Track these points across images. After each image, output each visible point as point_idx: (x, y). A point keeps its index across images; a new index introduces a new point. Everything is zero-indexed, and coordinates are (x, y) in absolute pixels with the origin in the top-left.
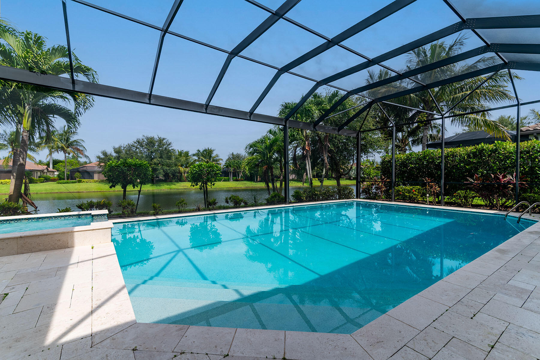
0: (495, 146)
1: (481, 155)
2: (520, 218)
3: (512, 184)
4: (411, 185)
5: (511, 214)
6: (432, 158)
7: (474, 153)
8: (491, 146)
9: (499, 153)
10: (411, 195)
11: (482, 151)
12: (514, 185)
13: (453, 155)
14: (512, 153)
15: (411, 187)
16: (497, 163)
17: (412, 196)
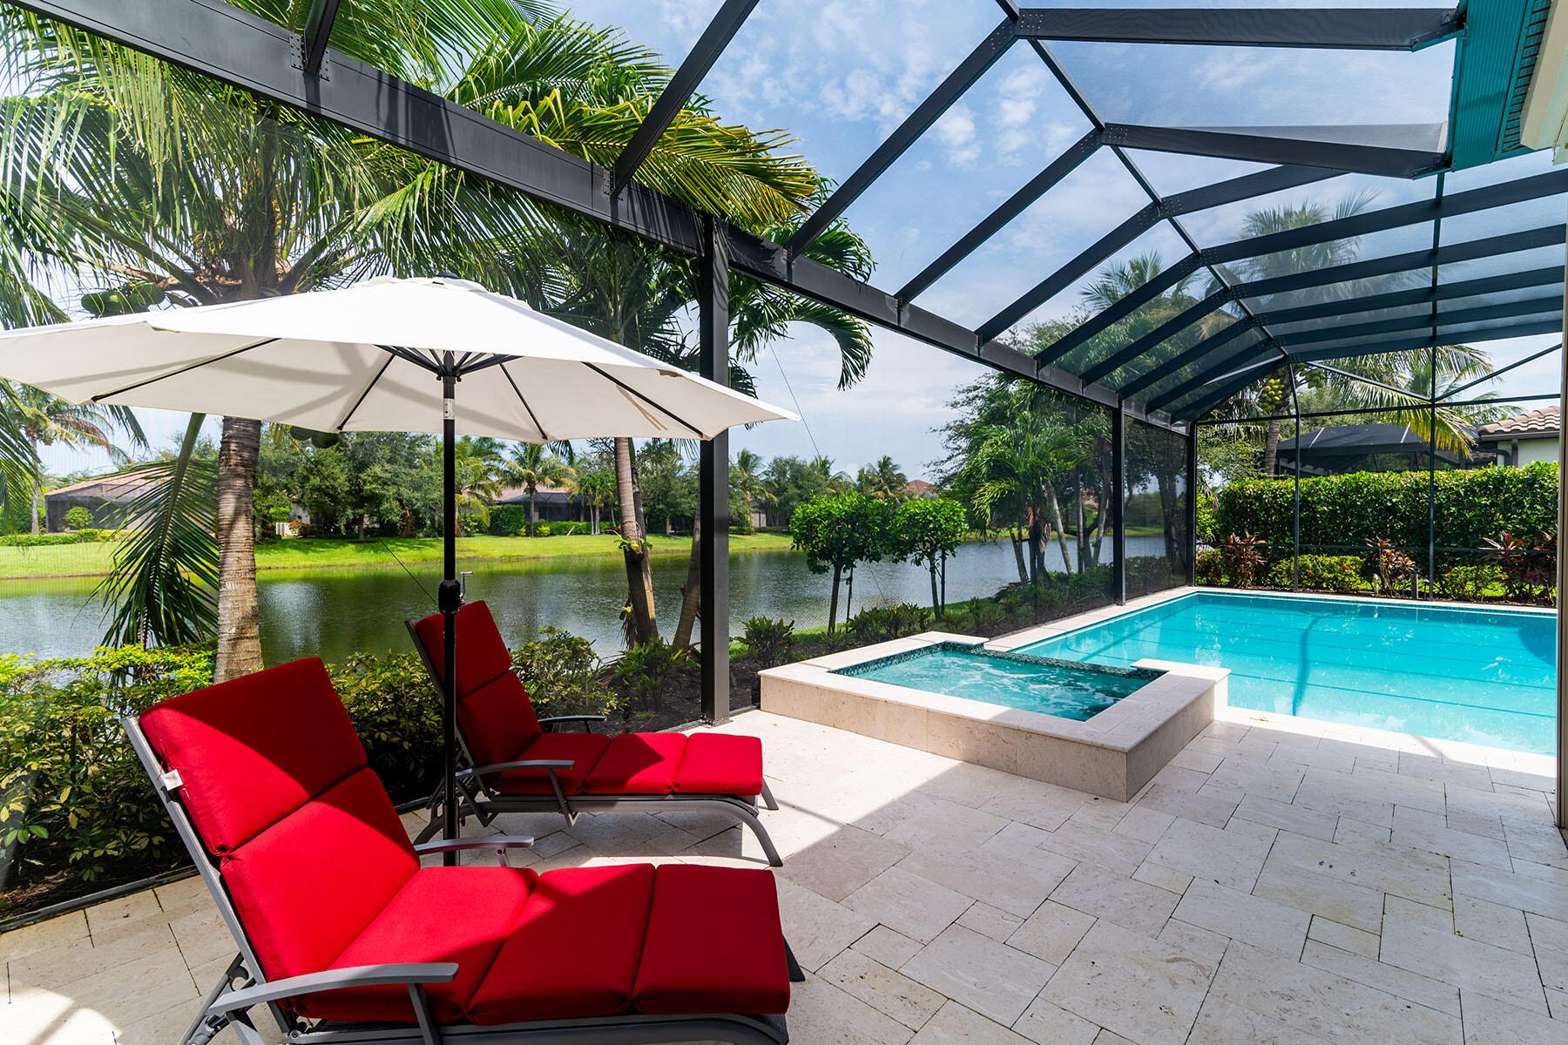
4: (1335, 553)
10: (1341, 576)
15: (1337, 559)
17: (1343, 580)
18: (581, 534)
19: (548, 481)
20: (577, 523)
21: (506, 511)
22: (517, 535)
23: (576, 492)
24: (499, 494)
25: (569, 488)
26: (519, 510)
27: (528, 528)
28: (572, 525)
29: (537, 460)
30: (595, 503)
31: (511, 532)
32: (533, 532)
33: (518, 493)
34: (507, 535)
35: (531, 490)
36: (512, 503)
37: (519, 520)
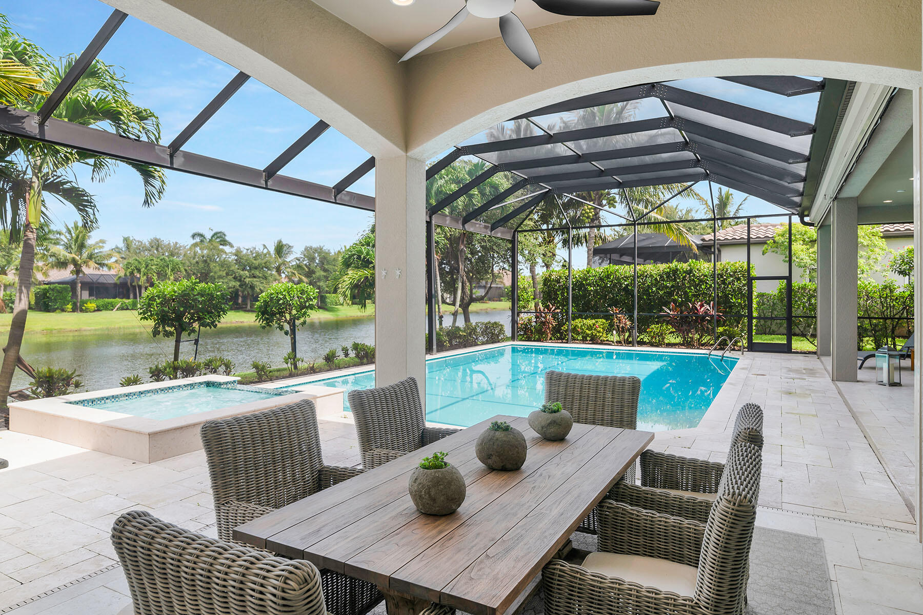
0: (690, 266)
1: (675, 277)
2: (723, 356)
3: (710, 315)
4: (593, 318)
5: (714, 352)
6: (618, 279)
7: (668, 274)
8: (685, 266)
9: (694, 275)
10: (595, 332)
11: (675, 271)
12: (712, 316)
13: (643, 275)
14: (706, 276)
15: (594, 321)
16: (692, 288)
17: (596, 335)
18: (127, 309)
19: (92, 264)
20: (124, 300)
21: (53, 290)
22: (63, 310)
23: (122, 274)
24: (46, 274)
25: (114, 271)
26: (65, 289)
27: (75, 304)
28: (119, 302)
29: (82, 246)
30: (140, 283)
31: (57, 309)
32: (78, 308)
33: (66, 274)
34: (54, 311)
35: (78, 271)
36: (59, 283)
37: (65, 298)
